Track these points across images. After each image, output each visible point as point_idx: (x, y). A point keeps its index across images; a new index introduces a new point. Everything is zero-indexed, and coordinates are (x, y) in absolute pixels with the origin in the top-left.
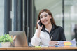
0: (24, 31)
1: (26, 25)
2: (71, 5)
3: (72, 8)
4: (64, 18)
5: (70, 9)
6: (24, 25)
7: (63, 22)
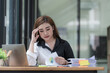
0: (23, 44)
1: (26, 35)
2: (90, 9)
3: (92, 13)
4: (79, 27)
5: (88, 14)
6: (23, 35)
7: (79, 32)
